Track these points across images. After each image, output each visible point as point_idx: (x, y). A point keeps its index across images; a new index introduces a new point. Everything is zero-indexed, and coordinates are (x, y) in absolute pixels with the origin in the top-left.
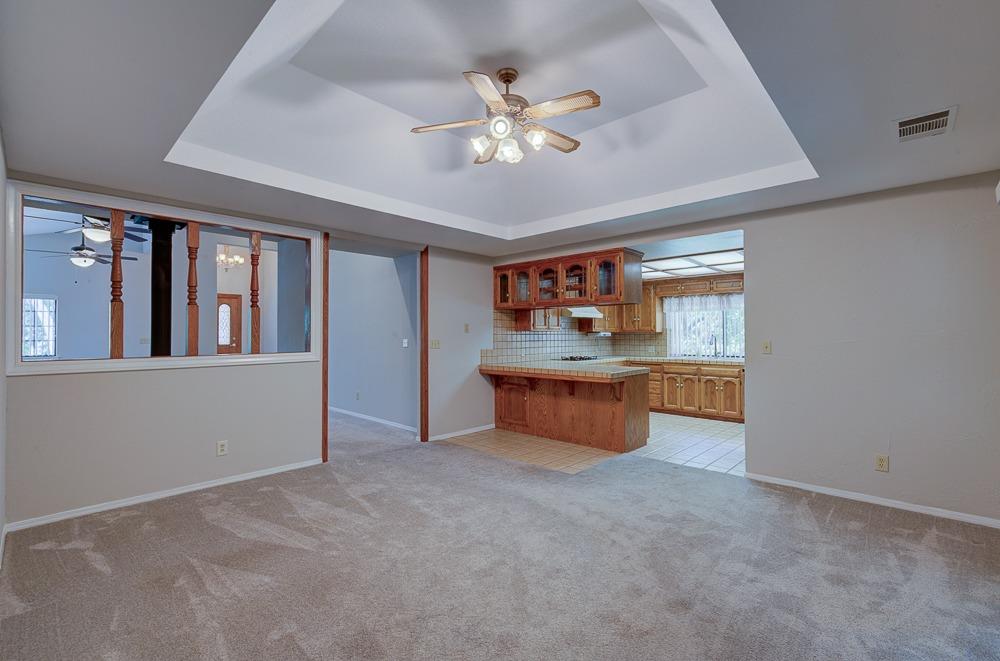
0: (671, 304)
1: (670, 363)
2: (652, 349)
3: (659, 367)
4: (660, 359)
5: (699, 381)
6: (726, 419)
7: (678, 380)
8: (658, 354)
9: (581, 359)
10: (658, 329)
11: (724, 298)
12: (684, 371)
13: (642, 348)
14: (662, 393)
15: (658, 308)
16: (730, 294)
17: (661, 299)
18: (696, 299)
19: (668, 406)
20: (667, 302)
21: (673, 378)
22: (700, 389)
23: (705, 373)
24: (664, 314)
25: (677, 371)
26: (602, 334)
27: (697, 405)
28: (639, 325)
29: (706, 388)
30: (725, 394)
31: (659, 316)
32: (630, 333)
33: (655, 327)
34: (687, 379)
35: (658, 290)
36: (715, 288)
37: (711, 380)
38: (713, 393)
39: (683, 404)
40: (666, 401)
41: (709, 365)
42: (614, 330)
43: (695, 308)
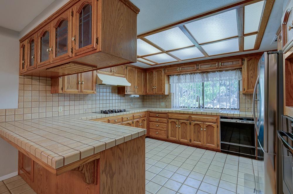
0: (174, 79)
1: (172, 113)
2: (163, 104)
3: (166, 115)
4: (167, 110)
5: (190, 124)
6: (207, 149)
7: (177, 123)
8: (166, 107)
9: (112, 112)
10: (166, 93)
11: (205, 75)
12: (181, 118)
13: (158, 103)
14: (167, 131)
15: (166, 82)
16: (208, 72)
17: (168, 76)
18: (188, 76)
19: (171, 138)
20: (171, 78)
21: (174, 122)
22: (190, 129)
23: (194, 119)
24: (170, 85)
25: (177, 118)
26: (132, 96)
27: (189, 139)
28: (156, 91)
29: (195, 129)
30: (207, 133)
31: (167, 86)
32: (151, 95)
33: (164, 92)
34: (183, 123)
35: (166, 71)
36: (200, 69)
37: (198, 124)
38: (199, 132)
39: (180, 138)
40: (170, 135)
41: (197, 115)
42: (141, 93)
43: (187, 80)
